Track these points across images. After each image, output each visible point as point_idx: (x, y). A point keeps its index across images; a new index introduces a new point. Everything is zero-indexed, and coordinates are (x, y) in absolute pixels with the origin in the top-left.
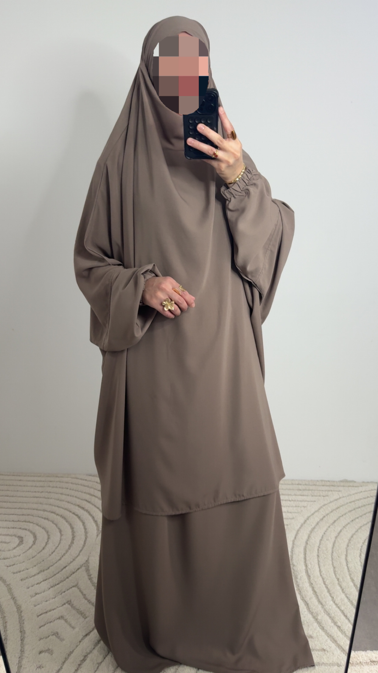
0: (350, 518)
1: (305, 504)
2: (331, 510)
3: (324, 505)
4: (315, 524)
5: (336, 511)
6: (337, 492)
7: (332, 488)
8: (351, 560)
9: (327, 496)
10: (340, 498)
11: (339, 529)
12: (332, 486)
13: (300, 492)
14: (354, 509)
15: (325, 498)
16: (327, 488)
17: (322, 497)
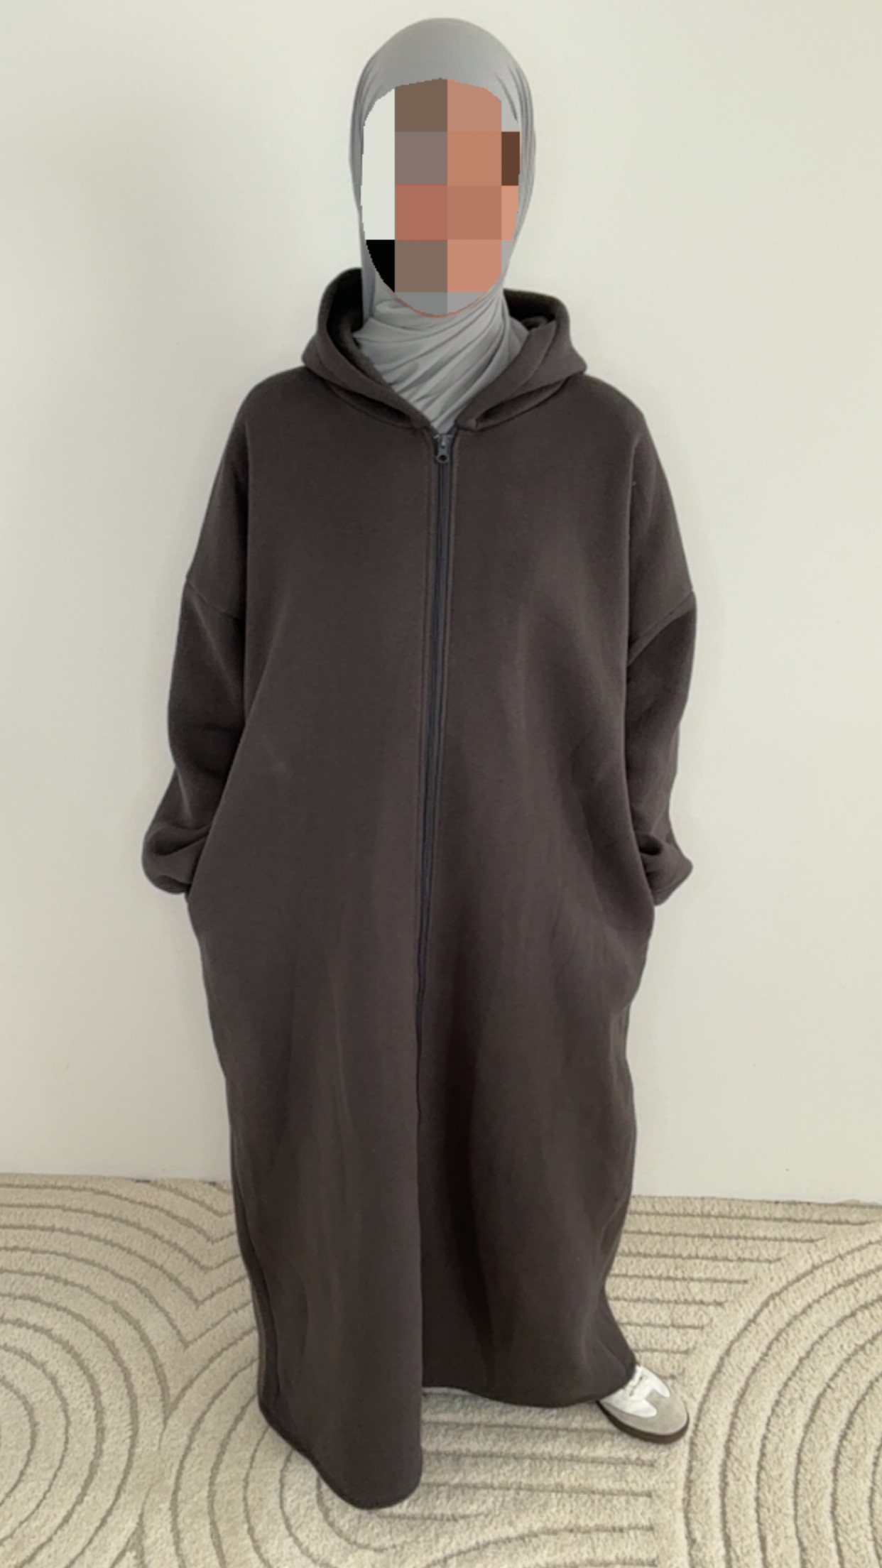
0: (843, 1346)
1: (719, 1292)
2: (787, 1318)
3: (772, 1297)
4: (747, 1371)
5: (802, 1321)
6: (805, 1246)
7: (791, 1230)
8: (846, 1517)
9: (779, 1259)
10: (815, 1267)
11: (815, 1393)
12: (790, 1220)
13: (708, 1243)
14: (853, 1314)
15: (772, 1266)
16: (779, 1230)
17: (765, 1265)
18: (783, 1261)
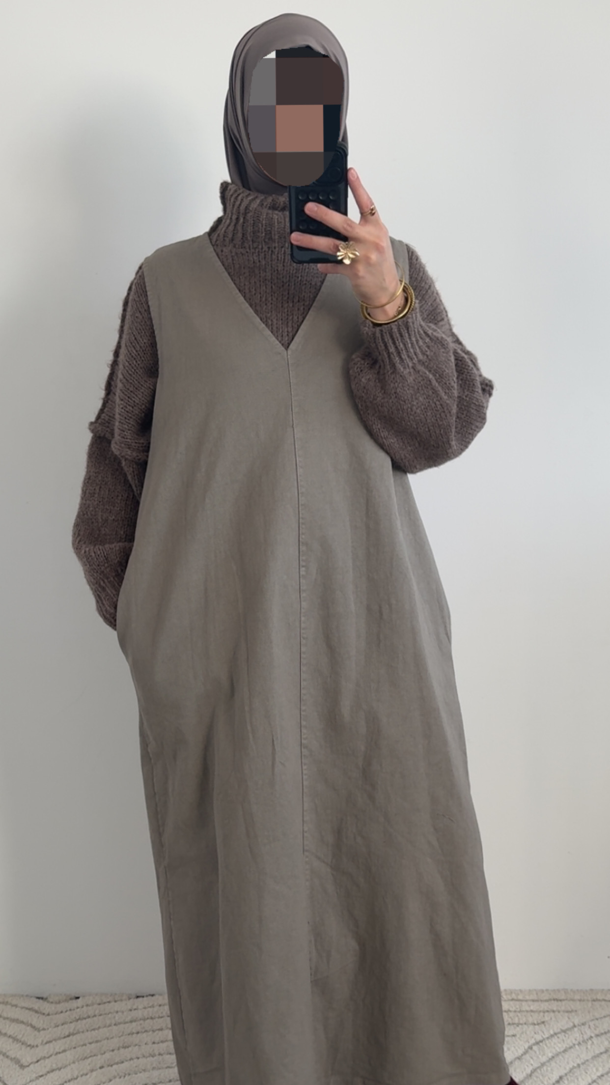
0: (597, 1070)
2: (550, 1055)
3: (537, 1043)
5: (563, 1057)
6: (566, 1015)
7: (554, 1006)
10: (574, 1027)
12: (554, 1000)
15: (537, 1027)
16: (545, 1006)
17: (531, 1027)
18: (546, 1023)
